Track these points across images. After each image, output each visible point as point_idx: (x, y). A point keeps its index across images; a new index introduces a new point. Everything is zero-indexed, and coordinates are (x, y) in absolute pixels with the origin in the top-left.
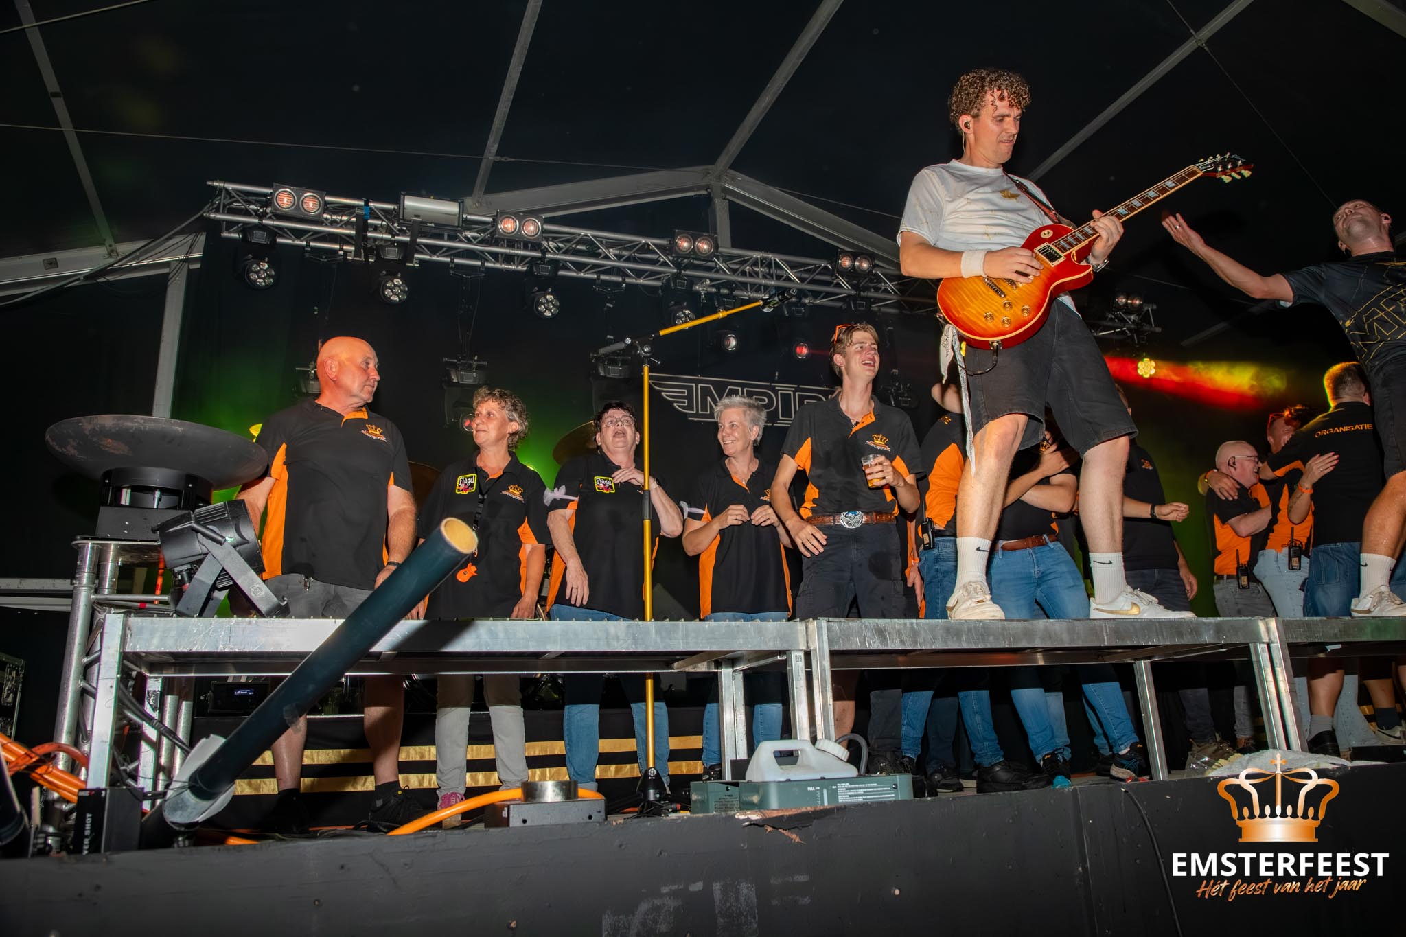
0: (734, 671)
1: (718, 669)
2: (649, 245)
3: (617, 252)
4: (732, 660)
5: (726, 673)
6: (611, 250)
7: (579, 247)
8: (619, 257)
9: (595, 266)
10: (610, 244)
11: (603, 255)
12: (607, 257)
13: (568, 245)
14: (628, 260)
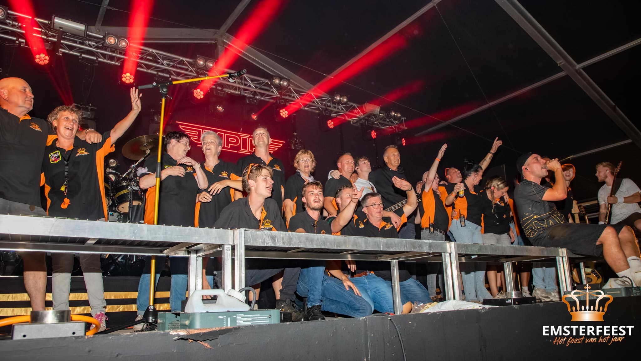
0: (197, 257)
1: (189, 255)
2: (184, 61)
3: (168, 63)
4: (197, 251)
5: (193, 256)
6: (165, 61)
7: (148, 57)
8: (168, 65)
9: (157, 68)
10: (165, 58)
11: (161, 63)
12: (162, 64)
13: (143, 56)
14: (173, 66)
